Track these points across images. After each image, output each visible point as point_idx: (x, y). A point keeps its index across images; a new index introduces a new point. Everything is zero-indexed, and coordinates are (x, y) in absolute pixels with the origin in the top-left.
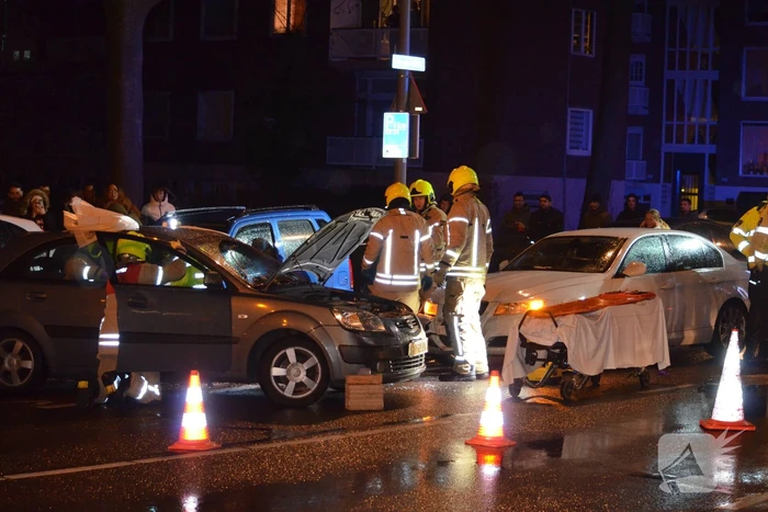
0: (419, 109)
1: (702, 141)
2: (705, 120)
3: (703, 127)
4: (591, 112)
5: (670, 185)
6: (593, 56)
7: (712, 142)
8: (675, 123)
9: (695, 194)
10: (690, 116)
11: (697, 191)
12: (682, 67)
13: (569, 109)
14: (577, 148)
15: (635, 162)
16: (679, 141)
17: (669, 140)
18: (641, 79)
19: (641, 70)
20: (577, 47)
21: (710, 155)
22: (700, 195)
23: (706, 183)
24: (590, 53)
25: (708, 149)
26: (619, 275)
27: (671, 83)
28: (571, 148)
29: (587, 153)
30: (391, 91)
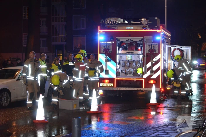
1: (62, 42)
2: (63, 36)
5: (54, 54)
7: (66, 41)
8: (55, 37)
9: (61, 56)
10: (59, 35)
11: (62, 55)
12: (56, 21)
13: (23, 34)
15: (44, 48)
16: (56, 41)
17: (54, 41)
18: (45, 25)
19: (45, 23)
20: (25, 17)
21: (65, 45)
22: (63, 56)
23: (64, 52)
25: (64, 43)
26: (18, 80)
27: (53, 26)
28: (24, 45)
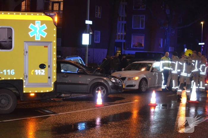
0: (91, 33)
1: (121, 39)
3: (122, 35)
4: (100, 32)
6: (100, 18)
7: (124, 39)
11: (120, 52)
13: (95, 31)
14: (97, 41)
20: (97, 15)
21: (124, 42)
23: (123, 50)
24: (100, 17)
26: (152, 71)
28: (95, 41)
29: (99, 42)
30: (84, 29)
